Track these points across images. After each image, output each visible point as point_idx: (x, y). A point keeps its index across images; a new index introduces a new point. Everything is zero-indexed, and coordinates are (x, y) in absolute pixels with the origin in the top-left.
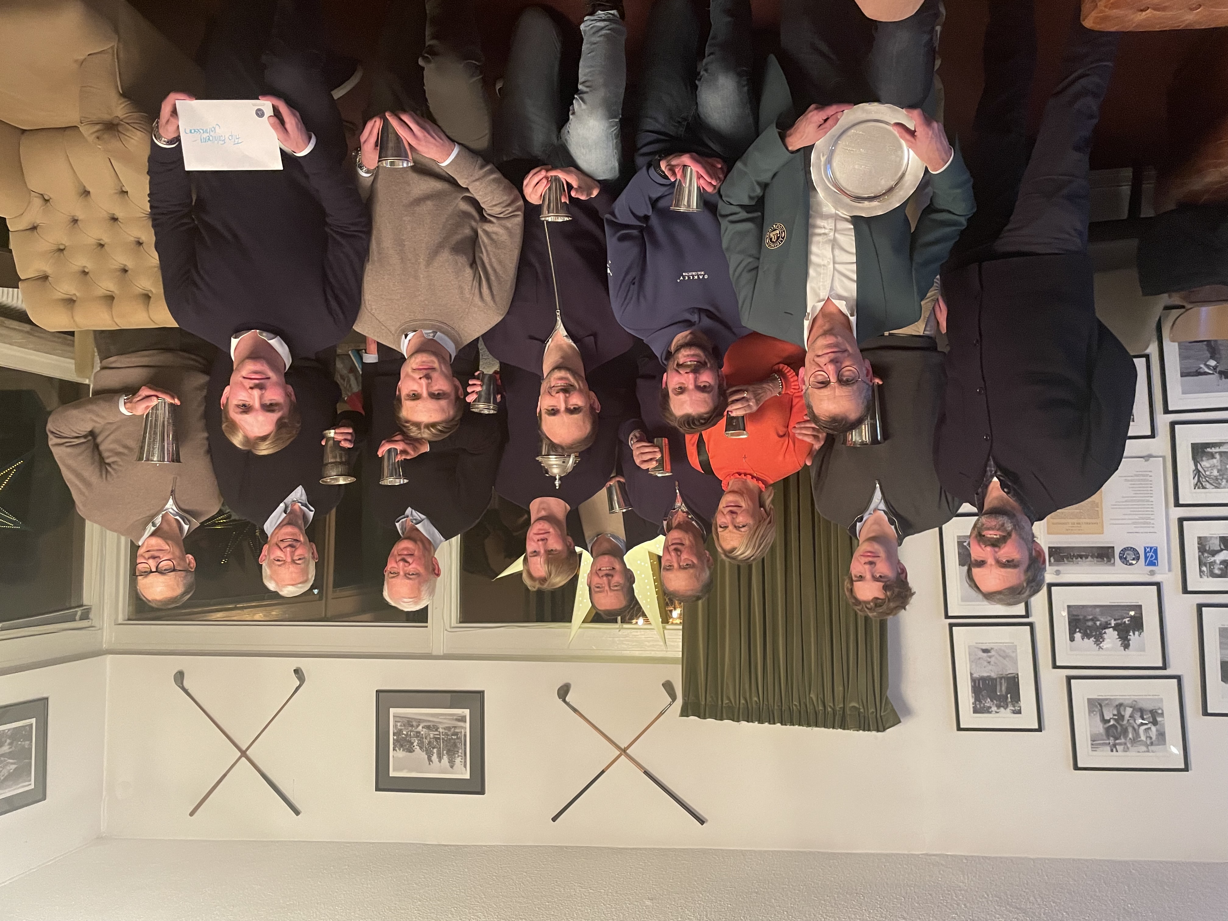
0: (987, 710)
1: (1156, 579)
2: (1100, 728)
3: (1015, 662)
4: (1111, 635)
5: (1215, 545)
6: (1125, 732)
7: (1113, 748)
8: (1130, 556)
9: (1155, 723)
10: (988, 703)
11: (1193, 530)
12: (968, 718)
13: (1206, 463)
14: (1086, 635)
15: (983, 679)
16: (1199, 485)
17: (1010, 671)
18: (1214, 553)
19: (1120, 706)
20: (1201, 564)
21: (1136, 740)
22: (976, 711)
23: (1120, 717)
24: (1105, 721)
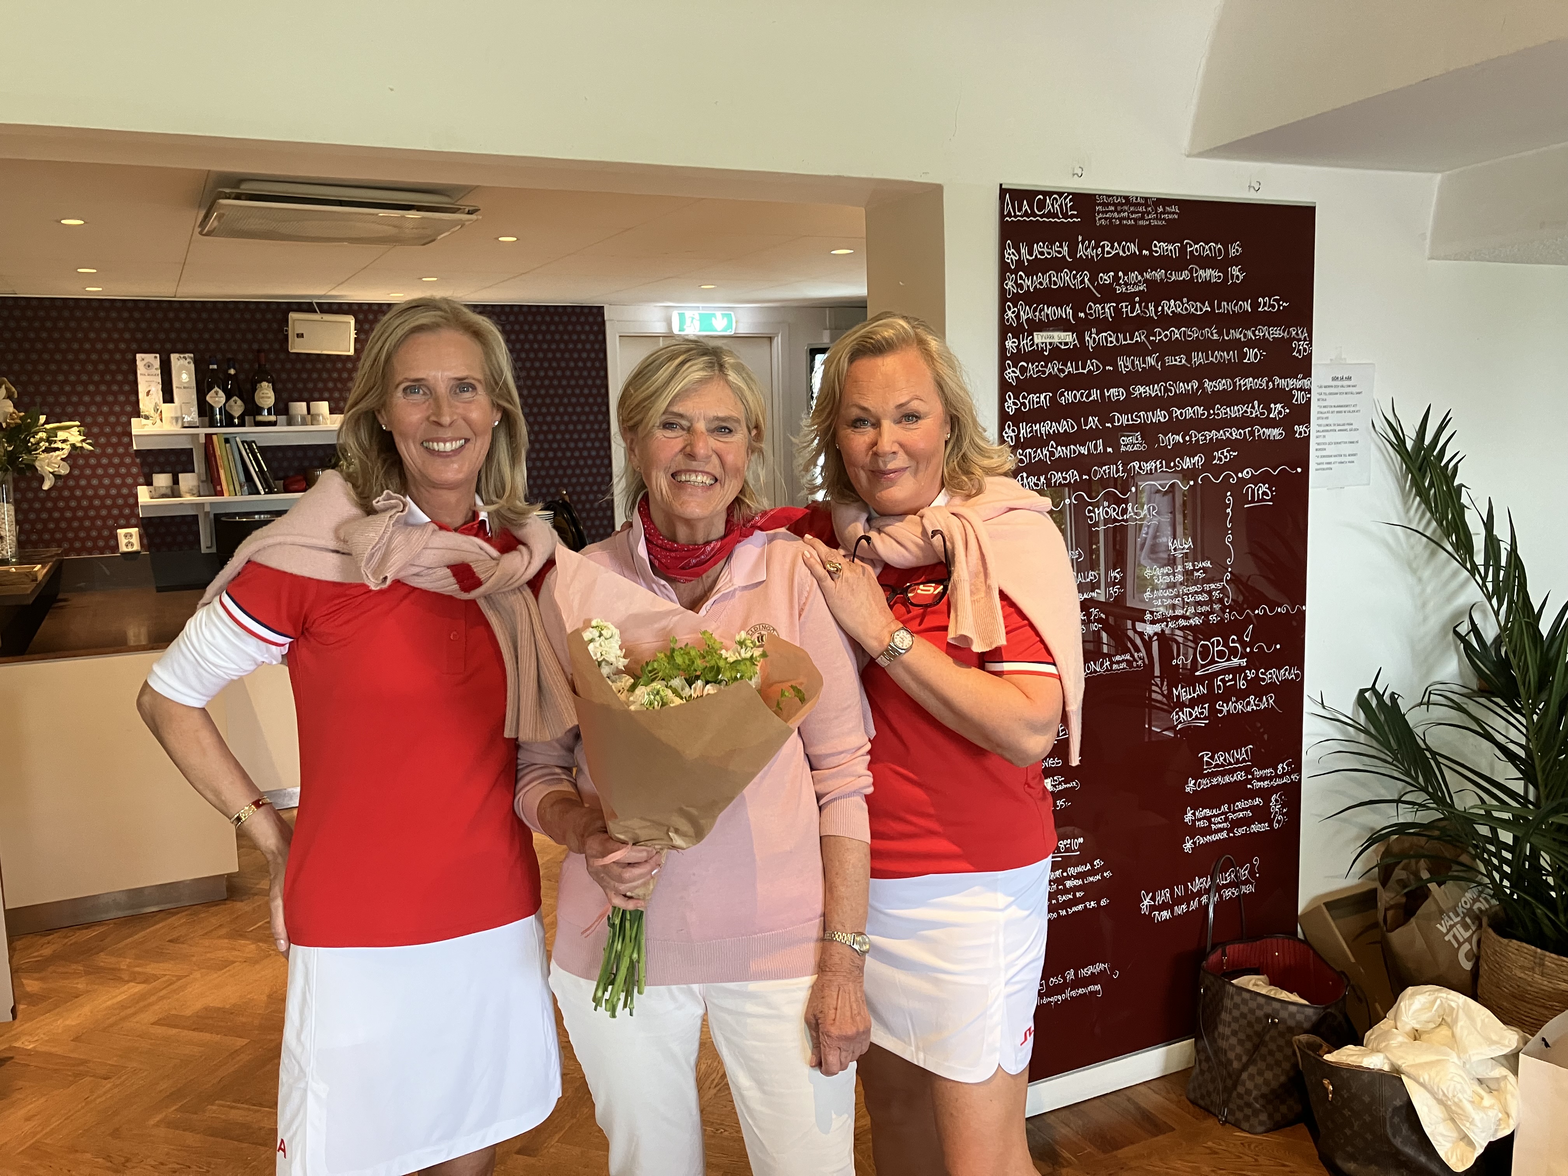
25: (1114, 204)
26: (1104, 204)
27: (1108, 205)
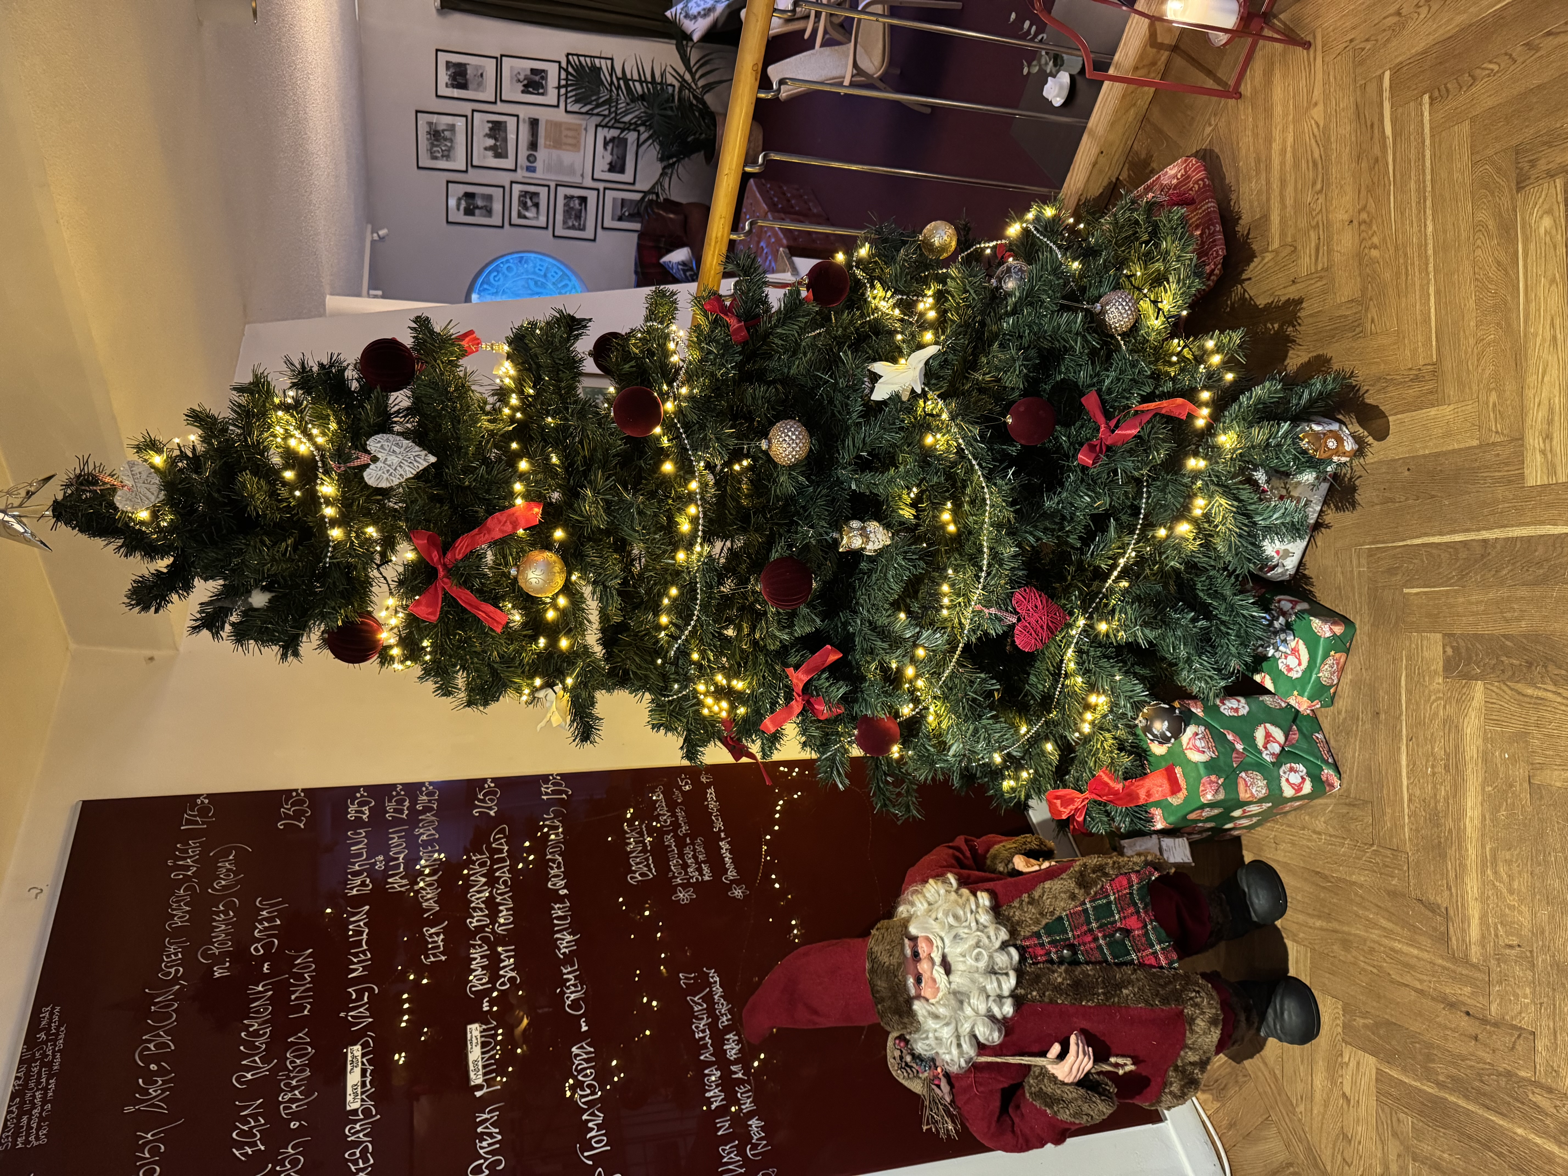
0: (448, 68)
1: (519, 170)
2: (440, 128)
3: (476, 90)
4: (490, 142)
5: (535, 200)
6: (437, 140)
7: (429, 133)
8: (531, 159)
9: (443, 156)
10: (452, 70)
11: (543, 191)
12: (443, 58)
13: (577, 202)
14: (491, 129)
15: (466, 70)
16: (566, 197)
17: (470, 86)
18: (531, 199)
19: (451, 141)
20: (526, 192)
21: (433, 145)
22: (448, 63)
23: (446, 139)
24: (443, 131)
25: (19, 1118)
26: (16, 1135)
27: (18, 1127)
